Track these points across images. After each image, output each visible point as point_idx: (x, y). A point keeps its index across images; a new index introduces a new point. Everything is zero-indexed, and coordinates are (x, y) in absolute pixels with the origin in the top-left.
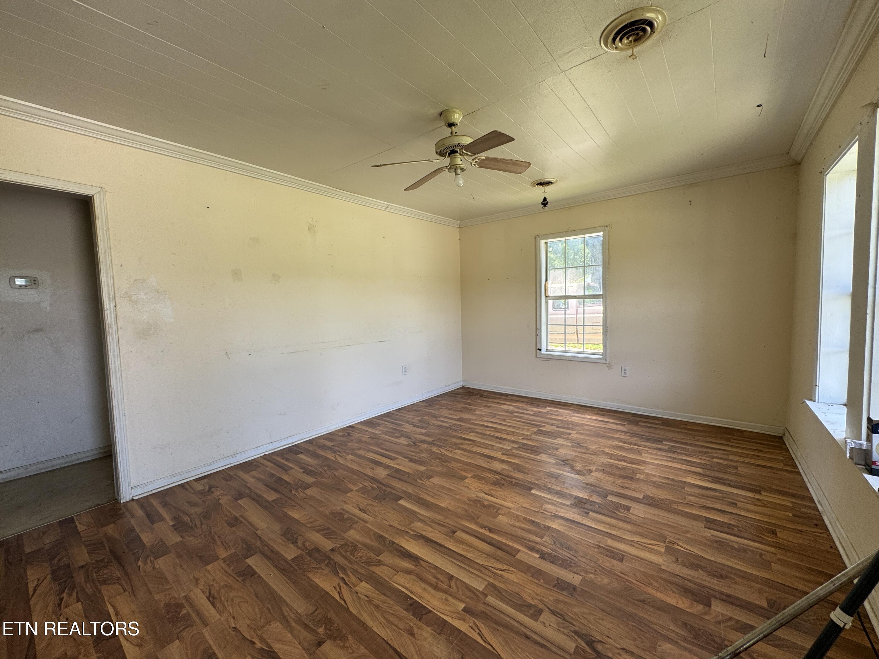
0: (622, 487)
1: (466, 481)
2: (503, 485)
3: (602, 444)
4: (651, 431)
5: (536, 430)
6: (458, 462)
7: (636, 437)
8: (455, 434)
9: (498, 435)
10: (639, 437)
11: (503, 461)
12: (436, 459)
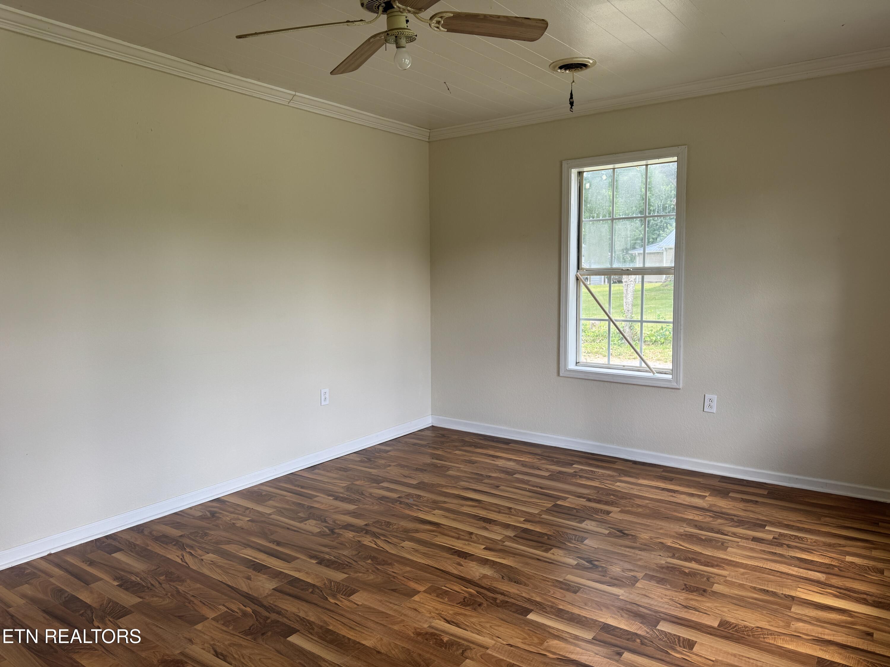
0: (686, 607)
1: (416, 598)
2: (480, 605)
3: (661, 531)
4: (749, 508)
5: (549, 505)
6: (406, 565)
7: (722, 518)
8: (407, 512)
9: (483, 513)
10: (726, 519)
11: (484, 562)
12: (366, 558)
